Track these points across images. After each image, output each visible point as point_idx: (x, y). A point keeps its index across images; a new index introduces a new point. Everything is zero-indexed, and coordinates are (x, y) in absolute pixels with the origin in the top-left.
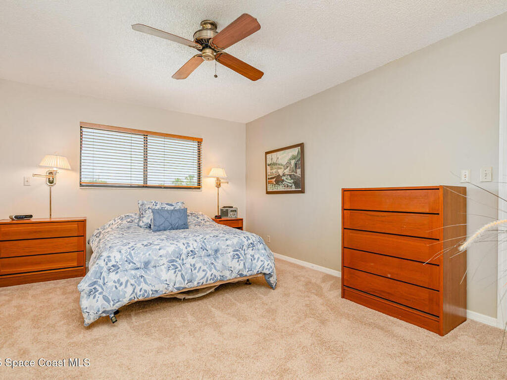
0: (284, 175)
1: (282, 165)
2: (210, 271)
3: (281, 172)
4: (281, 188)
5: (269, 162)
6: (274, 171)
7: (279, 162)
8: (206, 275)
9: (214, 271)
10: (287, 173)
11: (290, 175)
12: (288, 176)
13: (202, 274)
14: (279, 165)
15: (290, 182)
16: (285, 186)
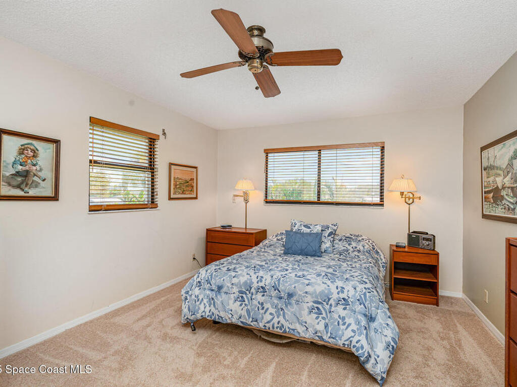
0: (504, 188)
1: (500, 169)
2: (278, 317)
3: (499, 181)
4: (499, 212)
5: (485, 164)
6: (491, 179)
7: (498, 163)
8: (272, 319)
9: (281, 319)
10: (507, 185)
11: (512, 188)
12: (510, 190)
13: (268, 317)
14: (497, 168)
15: (512, 201)
16: (505, 209)
